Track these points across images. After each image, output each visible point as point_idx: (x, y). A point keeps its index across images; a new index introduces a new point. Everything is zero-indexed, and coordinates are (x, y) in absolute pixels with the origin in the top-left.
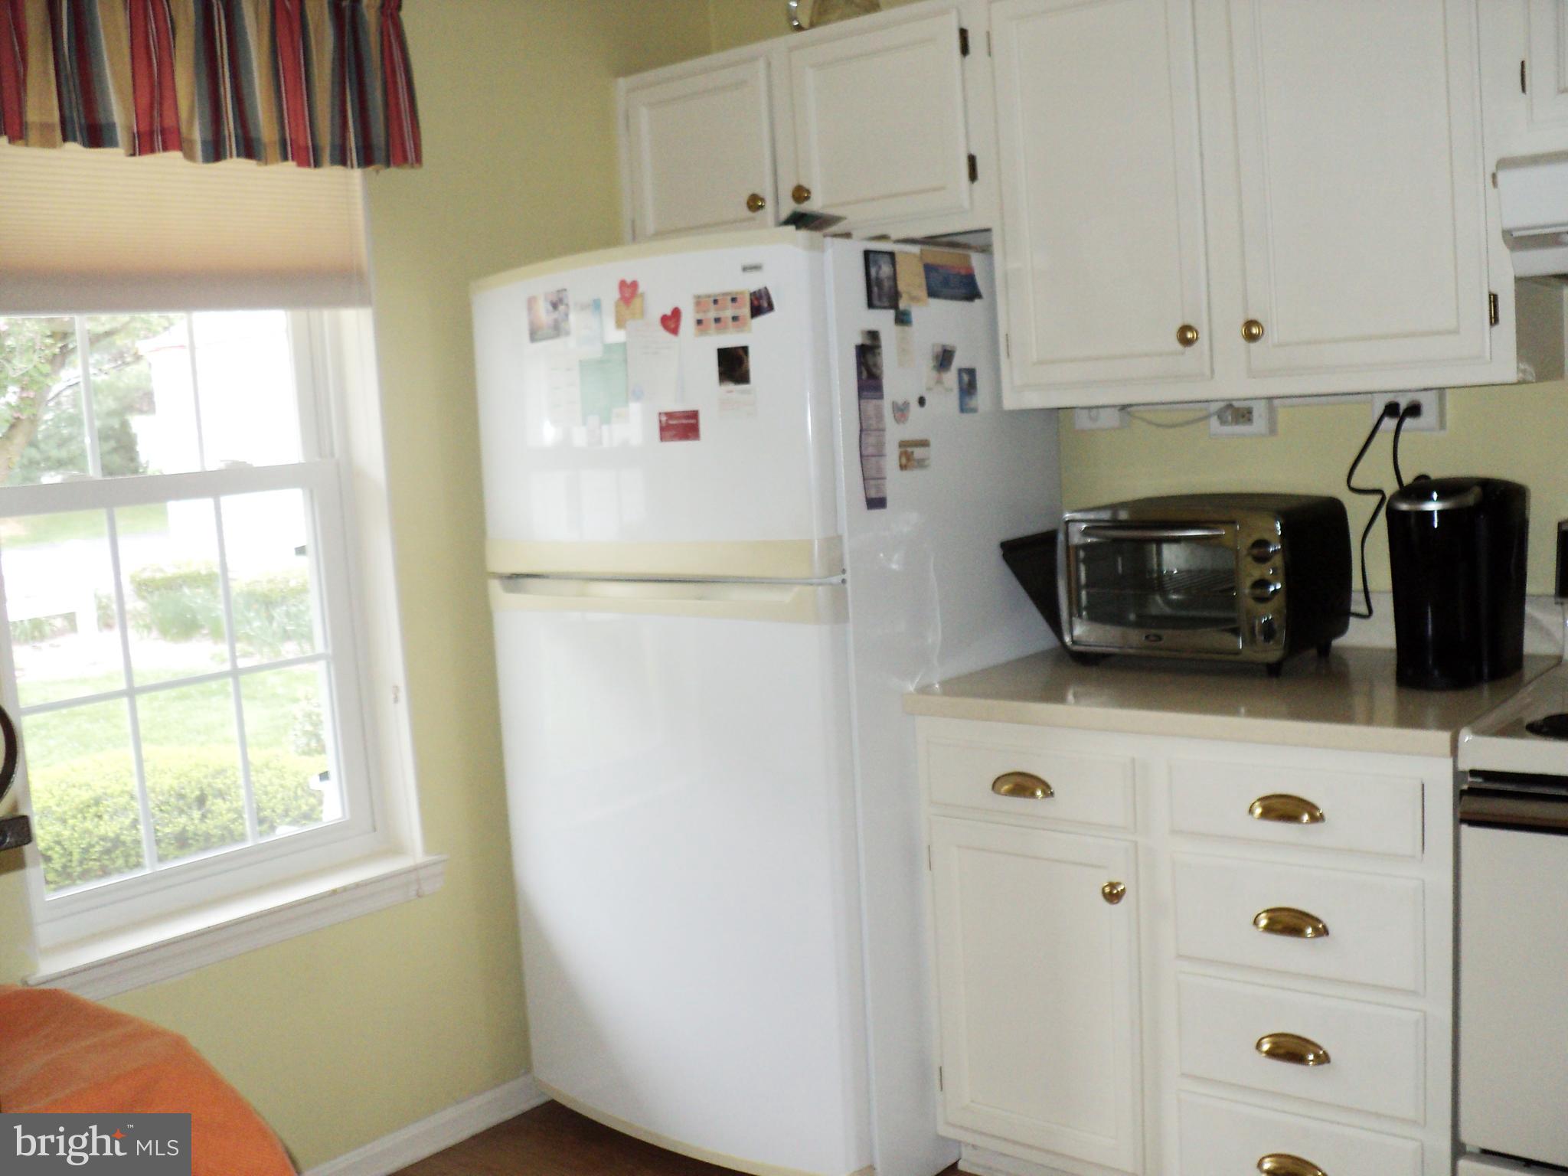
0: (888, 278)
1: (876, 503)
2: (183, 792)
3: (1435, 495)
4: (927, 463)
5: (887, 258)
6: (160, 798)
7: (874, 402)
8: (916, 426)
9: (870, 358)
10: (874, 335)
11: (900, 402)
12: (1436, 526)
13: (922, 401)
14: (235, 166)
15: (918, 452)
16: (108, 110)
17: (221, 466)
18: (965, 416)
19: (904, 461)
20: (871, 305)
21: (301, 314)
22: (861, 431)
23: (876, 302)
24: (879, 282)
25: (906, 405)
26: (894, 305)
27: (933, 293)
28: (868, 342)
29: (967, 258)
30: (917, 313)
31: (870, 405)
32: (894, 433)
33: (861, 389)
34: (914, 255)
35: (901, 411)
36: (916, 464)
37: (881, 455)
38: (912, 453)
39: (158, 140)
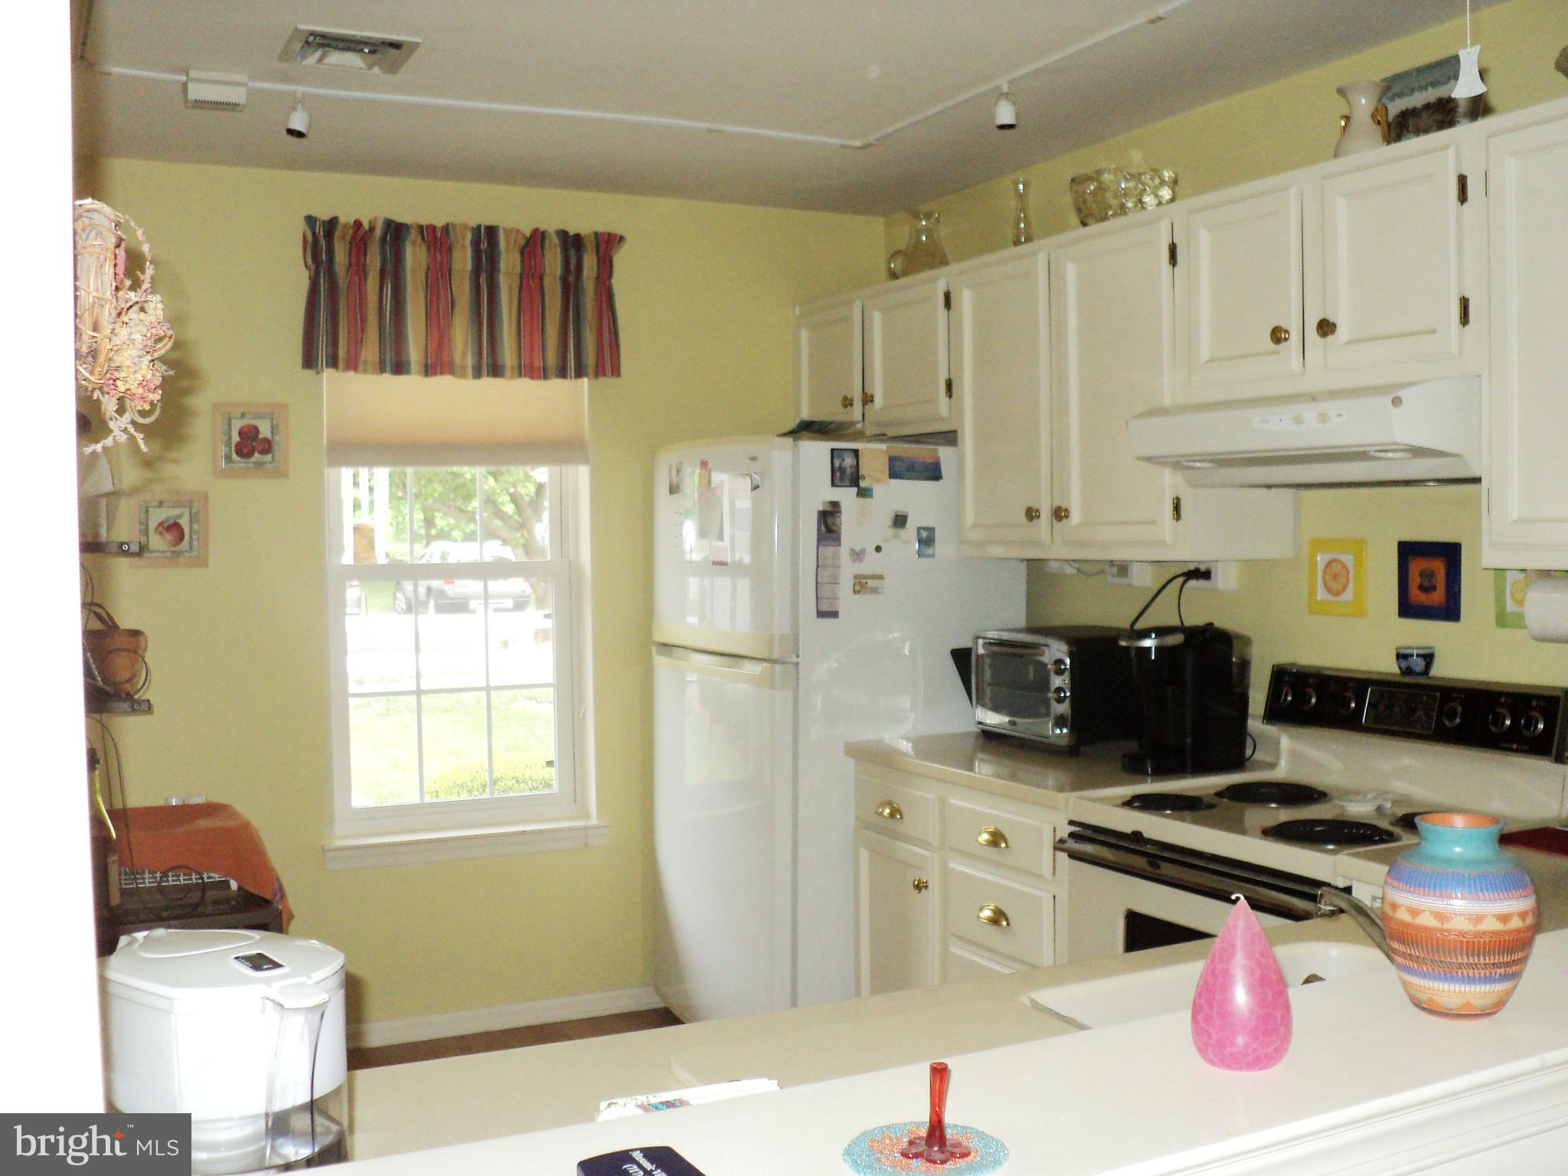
0: (851, 467)
1: (827, 614)
2: (551, 783)
3: (1153, 636)
4: (879, 590)
5: (852, 454)
6: (534, 784)
7: (831, 549)
8: (871, 564)
9: (830, 521)
10: (835, 505)
11: (857, 549)
12: (1153, 658)
13: (878, 549)
14: (488, 382)
15: (871, 583)
16: (408, 353)
17: (492, 559)
18: (923, 560)
19: (858, 588)
20: (833, 484)
21: (556, 469)
22: (818, 566)
23: (837, 482)
24: (842, 470)
25: (863, 551)
26: (857, 485)
27: (893, 475)
28: (829, 508)
29: (936, 451)
30: (878, 490)
31: (828, 551)
32: (848, 570)
33: (821, 540)
34: (880, 450)
35: (857, 555)
36: (869, 590)
37: (835, 582)
38: (867, 583)
39: (439, 369)
